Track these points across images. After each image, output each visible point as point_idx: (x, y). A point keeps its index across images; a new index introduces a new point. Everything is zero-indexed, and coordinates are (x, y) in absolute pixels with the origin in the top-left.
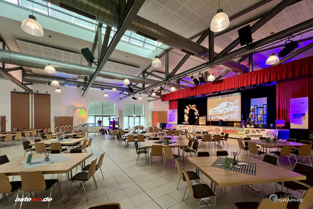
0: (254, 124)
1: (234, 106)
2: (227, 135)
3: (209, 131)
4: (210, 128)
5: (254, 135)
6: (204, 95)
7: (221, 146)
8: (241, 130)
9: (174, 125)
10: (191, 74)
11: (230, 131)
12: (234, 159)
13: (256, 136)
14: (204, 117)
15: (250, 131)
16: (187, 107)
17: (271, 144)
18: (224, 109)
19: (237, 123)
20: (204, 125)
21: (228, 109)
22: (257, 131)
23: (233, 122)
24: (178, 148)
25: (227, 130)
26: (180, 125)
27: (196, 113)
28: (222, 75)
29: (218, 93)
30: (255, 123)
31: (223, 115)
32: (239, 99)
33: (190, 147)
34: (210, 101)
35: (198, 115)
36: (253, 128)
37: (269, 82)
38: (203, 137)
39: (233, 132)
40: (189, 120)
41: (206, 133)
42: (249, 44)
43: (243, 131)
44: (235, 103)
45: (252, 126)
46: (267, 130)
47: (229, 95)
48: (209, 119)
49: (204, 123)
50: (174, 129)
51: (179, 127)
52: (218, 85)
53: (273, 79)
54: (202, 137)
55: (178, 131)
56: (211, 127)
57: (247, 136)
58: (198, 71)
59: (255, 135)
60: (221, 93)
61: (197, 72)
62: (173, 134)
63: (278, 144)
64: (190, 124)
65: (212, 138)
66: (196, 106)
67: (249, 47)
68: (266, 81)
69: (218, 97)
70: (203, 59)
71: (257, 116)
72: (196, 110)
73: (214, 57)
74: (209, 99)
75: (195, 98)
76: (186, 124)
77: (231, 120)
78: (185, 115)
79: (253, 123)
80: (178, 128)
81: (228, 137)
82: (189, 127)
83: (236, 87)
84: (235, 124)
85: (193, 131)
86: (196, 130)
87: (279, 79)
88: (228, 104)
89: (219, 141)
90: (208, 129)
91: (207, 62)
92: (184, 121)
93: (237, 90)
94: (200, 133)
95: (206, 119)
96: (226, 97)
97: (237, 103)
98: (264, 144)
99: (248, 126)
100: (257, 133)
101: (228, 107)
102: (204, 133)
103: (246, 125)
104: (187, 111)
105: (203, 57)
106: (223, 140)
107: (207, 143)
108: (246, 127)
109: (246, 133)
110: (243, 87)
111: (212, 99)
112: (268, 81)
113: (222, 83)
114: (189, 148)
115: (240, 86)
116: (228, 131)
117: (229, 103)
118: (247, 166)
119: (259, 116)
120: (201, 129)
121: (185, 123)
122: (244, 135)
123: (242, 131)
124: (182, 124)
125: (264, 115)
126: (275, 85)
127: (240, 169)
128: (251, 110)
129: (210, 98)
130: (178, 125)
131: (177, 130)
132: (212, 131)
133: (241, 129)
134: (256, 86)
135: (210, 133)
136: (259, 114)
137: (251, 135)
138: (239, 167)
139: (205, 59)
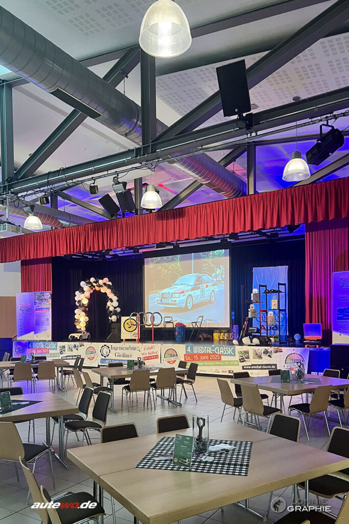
0: (259, 334)
1: (213, 285)
2: (194, 367)
3: (148, 358)
4: (152, 348)
5: (259, 365)
6: (135, 249)
7: (178, 401)
8: (229, 353)
9: (42, 345)
10: (89, 180)
11: (203, 355)
12: (199, 438)
13: (262, 367)
14: (134, 318)
15: (251, 355)
16: (83, 284)
17: (293, 387)
18: (190, 293)
19: (221, 333)
20: (134, 340)
21: (198, 292)
22: (266, 352)
23: (211, 331)
24: (45, 419)
25: (196, 354)
26: (60, 344)
27: (113, 304)
28: (183, 195)
29: (172, 247)
30: (262, 331)
31: (186, 309)
32: (225, 267)
33: (86, 413)
34: (152, 268)
35: (118, 310)
36: (257, 345)
37: (291, 228)
38: (129, 379)
39: (210, 357)
40: (88, 327)
41: (136, 364)
42: (244, 115)
43: (234, 355)
44: (216, 276)
45: (256, 341)
46: (286, 350)
47: (201, 254)
48: (148, 322)
49: (135, 334)
50: (37, 358)
51: (56, 352)
52: (171, 221)
53: (299, 221)
54: (126, 379)
55: (52, 363)
56: (154, 345)
57: (243, 369)
58: (110, 172)
59: (262, 365)
60: (181, 246)
61: (108, 175)
62: (35, 375)
63: (307, 385)
64: (92, 339)
65: (153, 380)
66: (110, 283)
67: (243, 124)
68: (284, 224)
69: (173, 260)
70: (126, 135)
71: (267, 313)
72: (111, 295)
73: (157, 135)
74: (148, 263)
75: (107, 257)
76: (81, 340)
77: (206, 324)
78: (76, 311)
79: (257, 332)
80: (54, 355)
81: (197, 372)
82: (90, 350)
83: (216, 233)
84: (216, 335)
85: (102, 360)
86: (112, 356)
87: (310, 221)
88: (199, 281)
89: (173, 388)
90: (147, 351)
91: (138, 146)
92: (75, 330)
93: (219, 241)
94: (121, 365)
95: (142, 322)
96: (193, 261)
97: (219, 278)
98: (278, 386)
99: (246, 340)
100: (266, 360)
101: (198, 288)
102: (131, 364)
103: (242, 337)
104: (82, 297)
105: (125, 128)
106: (182, 382)
107: (141, 394)
108: (241, 343)
109: (242, 360)
110: (234, 235)
111: (158, 262)
112: (289, 224)
113: (181, 219)
114: (83, 415)
115: (225, 232)
116: (199, 355)
117: (200, 277)
118: (230, 453)
119: (270, 313)
120: (127, 352)
121: (77, 335)
122: (236, 365)
123: (231, 355)
124: (68, 341)
125: (280, 310)
126: (303, 236)
127: (212, 463)
128: (252, 299)
129: (152, 261)
130: (53, 344)
131: (49, 359)
132: (156, 357)
133: (229, 349)
134: (264, 234)
135: (148, 364)
136: (270, 310)
137: (252, 365)
138: (211, 459)
139: (131, 136)
